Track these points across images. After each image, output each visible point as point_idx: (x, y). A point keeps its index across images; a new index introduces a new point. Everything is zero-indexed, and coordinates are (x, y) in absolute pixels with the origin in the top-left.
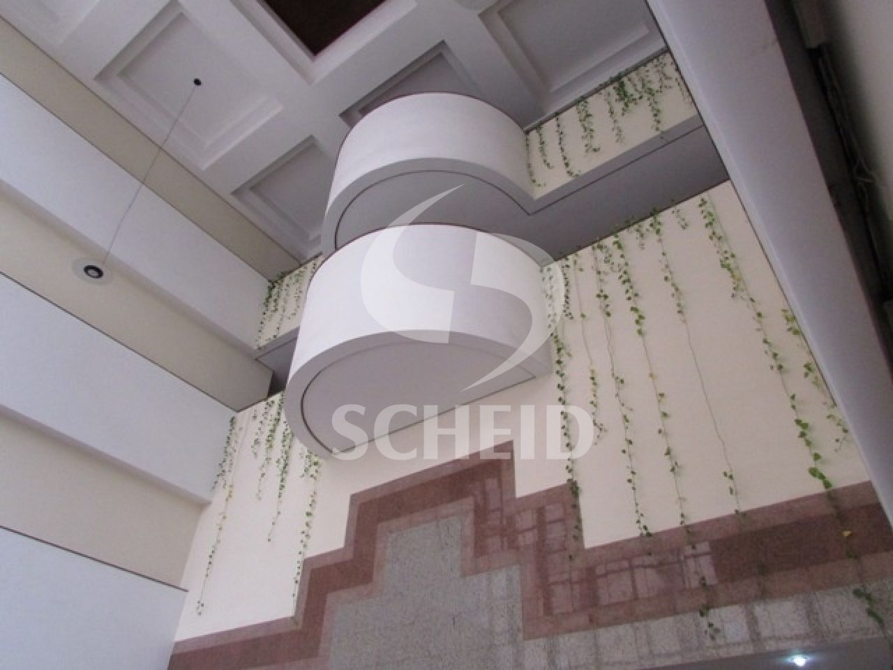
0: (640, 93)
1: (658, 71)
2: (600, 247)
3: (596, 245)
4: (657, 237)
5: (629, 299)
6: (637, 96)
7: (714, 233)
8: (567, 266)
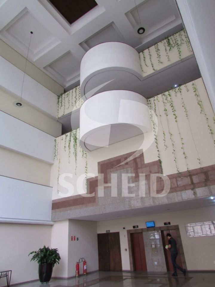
0: (175, 44)
1: (180, 37)
2: (164, 95)
3: (163, 94)
4: (180, 94)
5: (173, 112)
6: (173, 45)
7: (196, 94)
8: (155, 100)
